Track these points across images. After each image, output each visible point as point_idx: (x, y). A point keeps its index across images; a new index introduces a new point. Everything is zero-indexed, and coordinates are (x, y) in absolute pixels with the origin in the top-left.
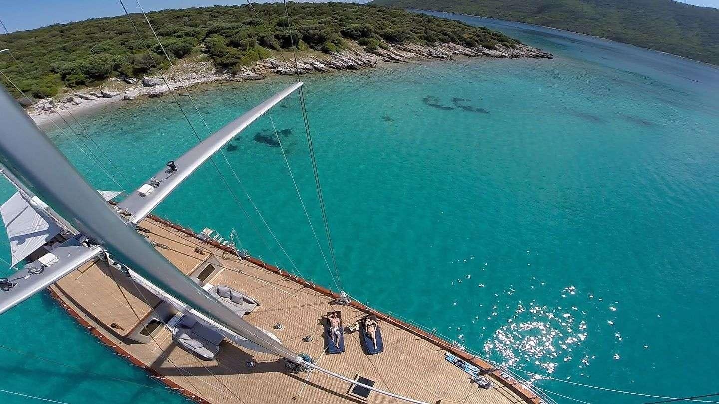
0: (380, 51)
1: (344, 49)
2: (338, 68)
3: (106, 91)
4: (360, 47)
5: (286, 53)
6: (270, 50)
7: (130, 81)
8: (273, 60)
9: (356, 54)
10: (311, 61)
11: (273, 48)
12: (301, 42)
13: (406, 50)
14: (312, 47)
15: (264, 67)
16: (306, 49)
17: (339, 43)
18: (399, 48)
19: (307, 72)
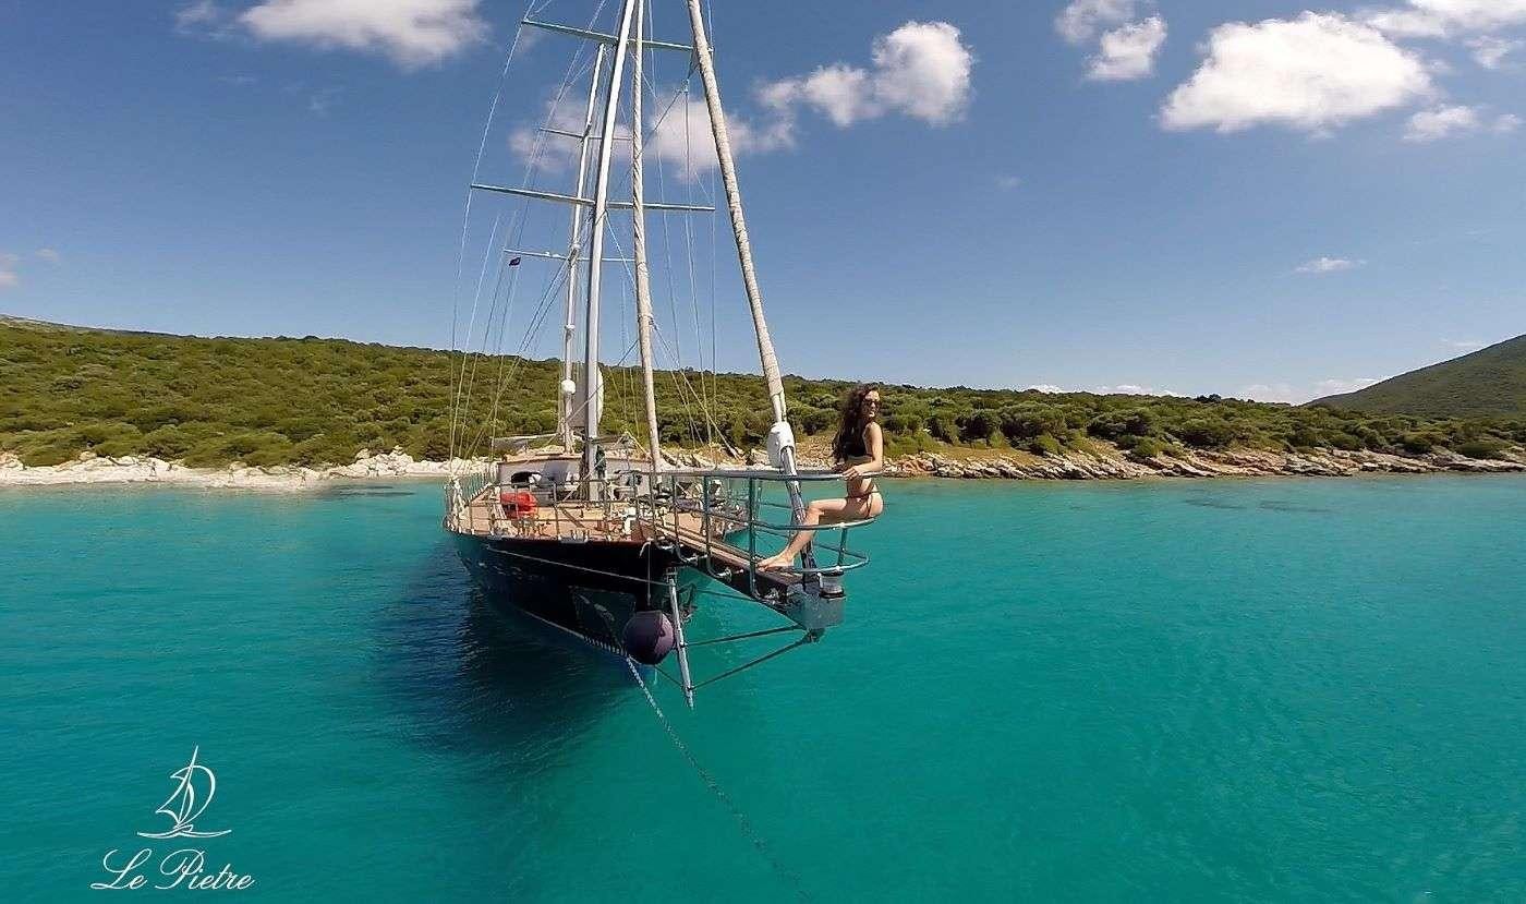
0: (1160, 458)
1: (1077, 452)
2: (1047, 476)
3: (697, 457)
4: (1119, 453)
5: (965, 450)
6: (941, 443)
7: (732, 450)
8: (939, 458)
9: (1100, 461)
10: (1001, 462)
11: (947, 440)
12: (997, 435)
13: (1231, 461)
14: (1014, 445)
15: (921, 465)
16: (1003, 447)
17: (1070, 440)
18: (1214, 459)
19: (984, 477)
